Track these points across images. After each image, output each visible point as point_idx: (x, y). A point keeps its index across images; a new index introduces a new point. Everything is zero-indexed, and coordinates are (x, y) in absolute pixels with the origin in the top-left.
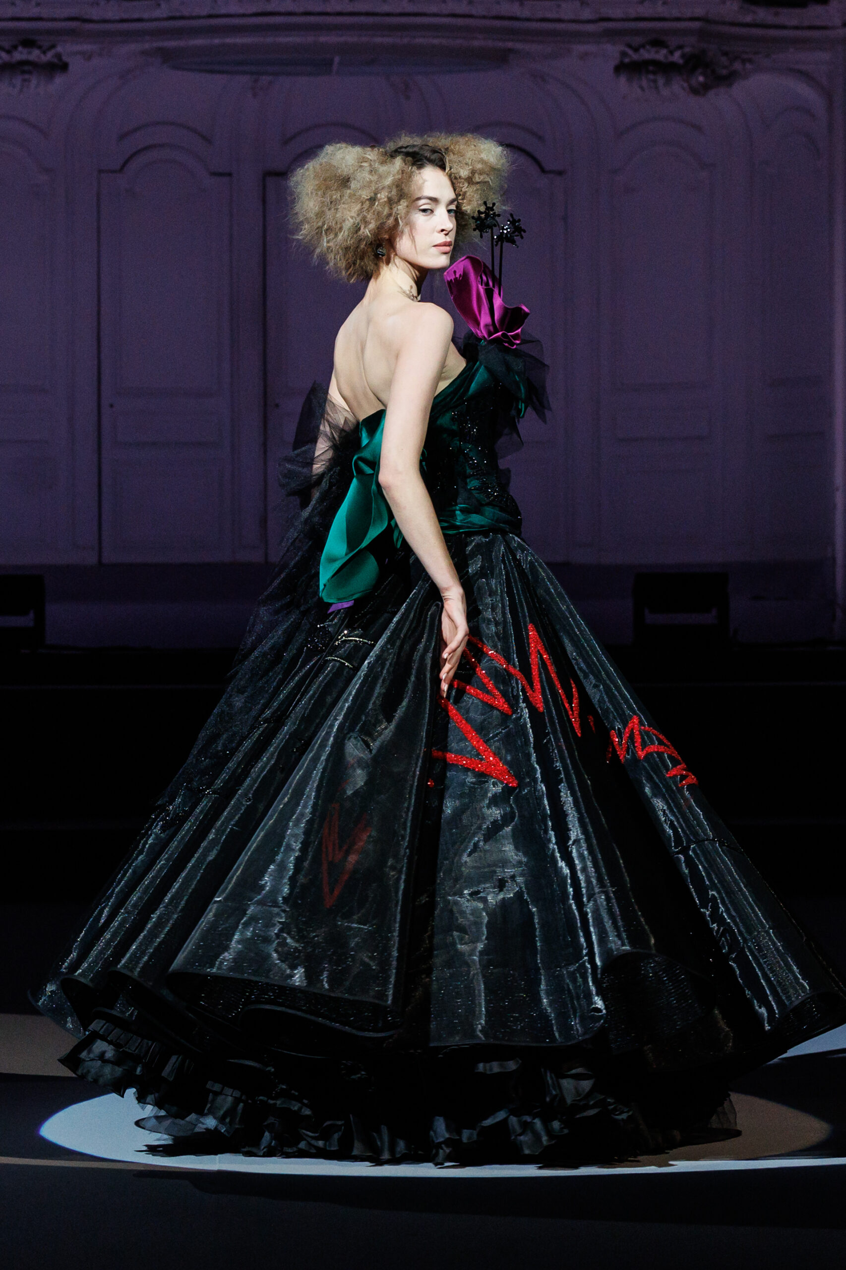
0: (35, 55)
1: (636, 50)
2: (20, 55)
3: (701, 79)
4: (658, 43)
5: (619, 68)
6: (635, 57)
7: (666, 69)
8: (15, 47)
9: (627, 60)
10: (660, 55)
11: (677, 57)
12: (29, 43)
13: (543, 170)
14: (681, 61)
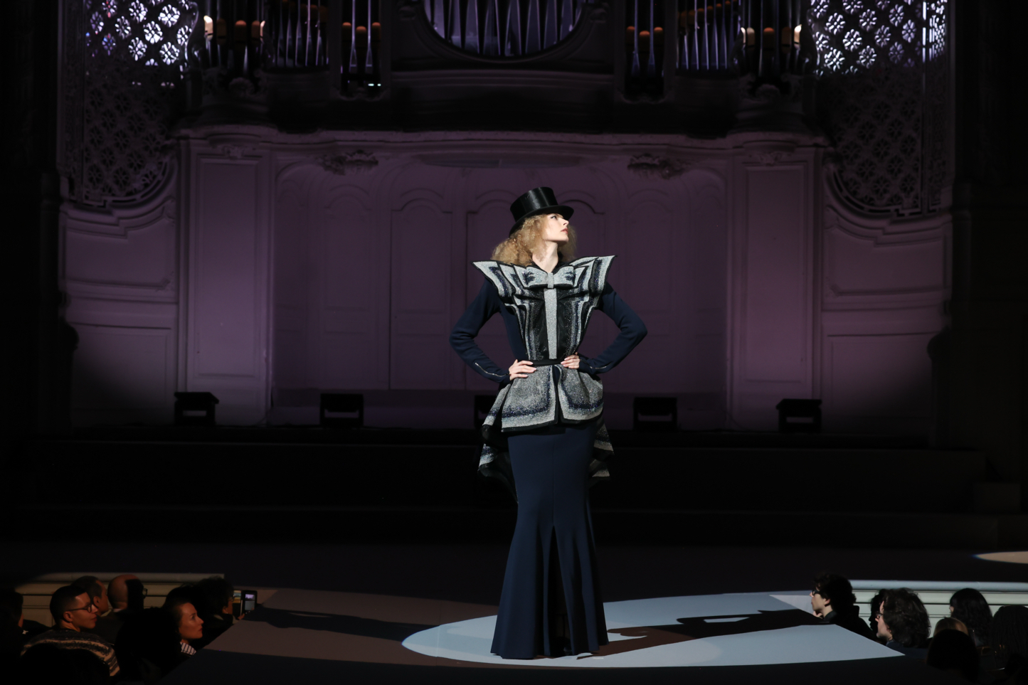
0: (363, 157)
1: (637, 158)
2: (357, 157)
3: (667, 172)
4: (647, 155)
5: (630, 166)
6: (637, 161)
7: (651, 167)
8: (354, 154)
9: (633, 163)
10: (648, 160)
11: (656, 162)
12: (360, 152)
13: (594, 212)
14: (658, 164)
